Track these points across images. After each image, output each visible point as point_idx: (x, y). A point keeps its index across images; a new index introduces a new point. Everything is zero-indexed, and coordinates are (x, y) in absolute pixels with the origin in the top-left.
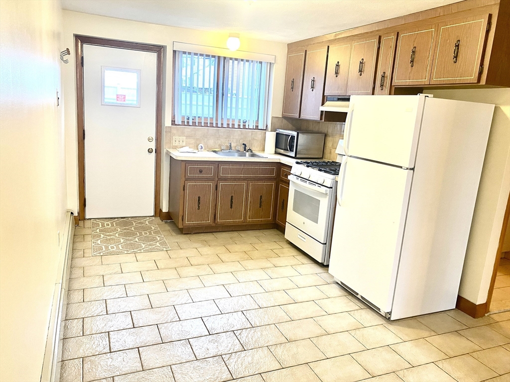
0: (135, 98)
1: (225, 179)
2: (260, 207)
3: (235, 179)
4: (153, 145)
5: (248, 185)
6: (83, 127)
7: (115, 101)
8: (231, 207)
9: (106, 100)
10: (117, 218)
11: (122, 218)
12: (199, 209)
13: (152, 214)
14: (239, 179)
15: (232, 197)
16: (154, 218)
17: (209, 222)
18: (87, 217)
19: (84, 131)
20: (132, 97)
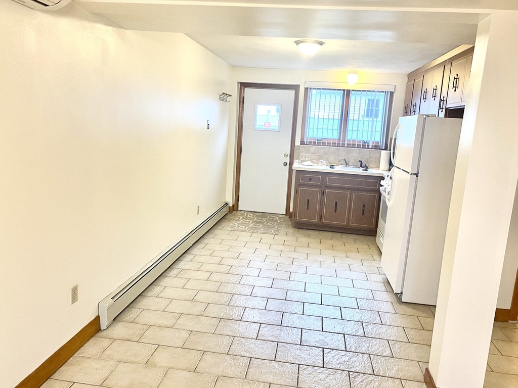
0: (277, 124)
1: (331, 188)
2: (363, 214)
3: (339, 188)
4: (288, 160)
5: (351, 195)
6: (241, 145)
7: (263, 127)
8: (336, 211)
9: (257, 127)
10: (259, 212)
11: (262, 213)
12: (308, 209)
13: (284, 213)
14: (344, 188)
15: (336, 202)
16: (284, 216)
17: (316, 221)
18: (239, 209)
19: (241, 148)
20: (275, 123)
